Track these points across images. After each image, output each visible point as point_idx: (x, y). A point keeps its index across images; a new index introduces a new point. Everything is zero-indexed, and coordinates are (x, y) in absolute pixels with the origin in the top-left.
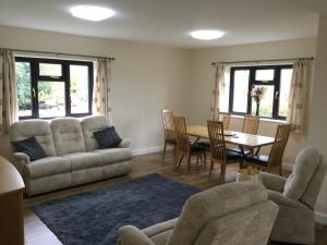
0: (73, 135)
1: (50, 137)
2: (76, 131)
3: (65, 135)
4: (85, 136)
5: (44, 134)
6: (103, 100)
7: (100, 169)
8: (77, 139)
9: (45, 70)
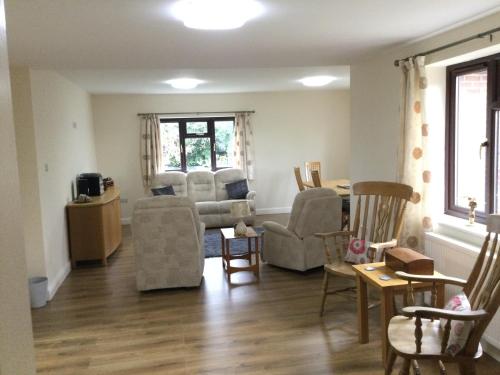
0: (205, 186)
1: (185, 187)
2: (209, 183)
3: (199, 186)
4: (217, 188)
5: (180, 184)
6: (242, 154)
7: (219, 216)
8: (209, 190)
9: (192, 128)
